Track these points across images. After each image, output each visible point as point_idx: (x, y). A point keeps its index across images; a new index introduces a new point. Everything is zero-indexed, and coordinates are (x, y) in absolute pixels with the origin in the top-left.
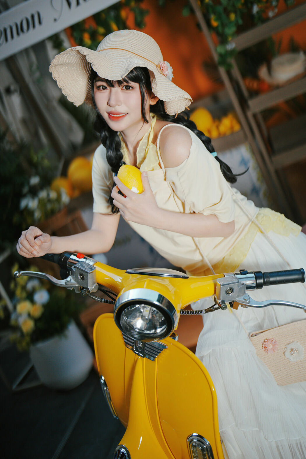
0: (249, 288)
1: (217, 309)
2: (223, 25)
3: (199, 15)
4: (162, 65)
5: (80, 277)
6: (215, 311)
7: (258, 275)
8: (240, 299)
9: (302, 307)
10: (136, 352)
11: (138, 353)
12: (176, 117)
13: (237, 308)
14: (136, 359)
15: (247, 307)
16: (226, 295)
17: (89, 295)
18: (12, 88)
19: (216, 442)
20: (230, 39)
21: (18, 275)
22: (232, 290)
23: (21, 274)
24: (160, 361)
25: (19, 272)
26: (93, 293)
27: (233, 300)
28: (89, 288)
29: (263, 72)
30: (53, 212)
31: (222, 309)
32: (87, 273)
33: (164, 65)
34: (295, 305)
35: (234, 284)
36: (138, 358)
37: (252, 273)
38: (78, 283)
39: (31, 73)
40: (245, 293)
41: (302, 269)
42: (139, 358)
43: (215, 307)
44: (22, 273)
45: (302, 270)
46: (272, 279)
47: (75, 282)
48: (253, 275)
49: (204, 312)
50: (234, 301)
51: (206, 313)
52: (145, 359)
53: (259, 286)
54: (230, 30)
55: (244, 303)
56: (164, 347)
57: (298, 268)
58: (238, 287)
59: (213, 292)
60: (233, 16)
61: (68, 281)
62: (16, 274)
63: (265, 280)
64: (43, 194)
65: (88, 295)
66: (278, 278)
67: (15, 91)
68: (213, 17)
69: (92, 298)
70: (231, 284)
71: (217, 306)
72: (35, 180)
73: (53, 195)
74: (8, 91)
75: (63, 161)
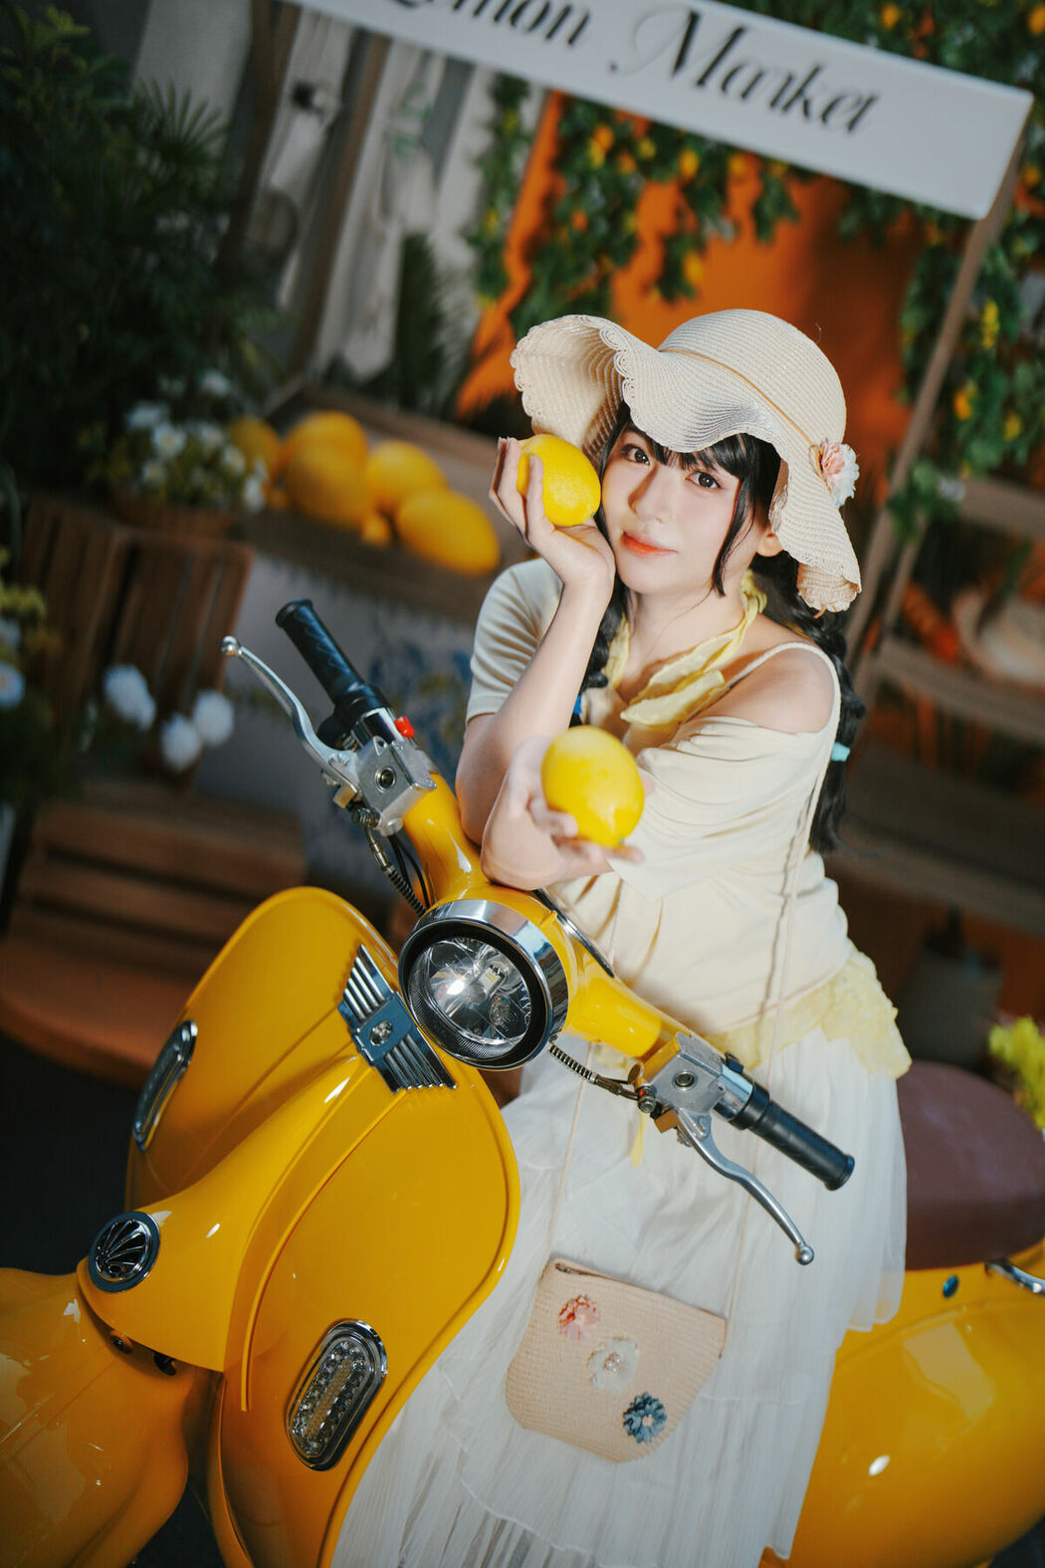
0: (721, 1109)
1: (626, 1094)
2: (978, 427)
3: (941, 354)
4: (829, 453)
5: (379, 775)
6: (620, 1096)
7: (760, 1095)
8: (685, 1114)
9: (798, 1240)
10: (357, 1038)
11: (362, 1045)
12: (816, 617)
13: (662, 1129)
14: (340, 1055)
15: (688, 1146)
16: (670, 1081)
17: (370, 833)
18: (319, 99)
19: (406, 1378)
20: (966, 472)
21: (231, 648)
22: (692, 1083)
23: (240, 652)
24: (410, 1105)
25: (239, 645)
26: (377, 835)
27: (675, 1105)
28: (382, 815)
29: (967, 609)
30: (196, 499)
31: (639, 1106)
32: (410, 781)
33: (834, 455)
34: (788, 1224)
35: (706, 1072)
36: (353, 1056)
37: (750, 1080)
38: (360, 786)
39: (402, 107)
40: (706, 1110)
41: (853, 1160)
42: (354, 1058)
43: (625, 1087)
44: (243, 653)
45: (850, 1162)
46: (778, 1128)
47: (355, 775)
48: (749, 1088)
49: (592, 1079)
50: (671, 1108)
51: (595, 1083)
52: (370, 1070)
53: (741, 1121)
54: (984, 453)
55: (692, 1131)
56: (449, 1082)
57: (845, 1150)
58: (709, 1086)
59: (641, 1052)
60: (1013, 428)
61: (340, 760)
62: (229, 643)
63: (765, 1119)
64: (210, 435)
65: (366, 829)
66: (792, 1139)
67: (320, 112)
68: (971, 388)
69: (372, 844)
70: (702, 1067)
71: (630, 1088)
72: (216, 383)
73: (234, 460)
74: (303, 97)
75: (292, 387)
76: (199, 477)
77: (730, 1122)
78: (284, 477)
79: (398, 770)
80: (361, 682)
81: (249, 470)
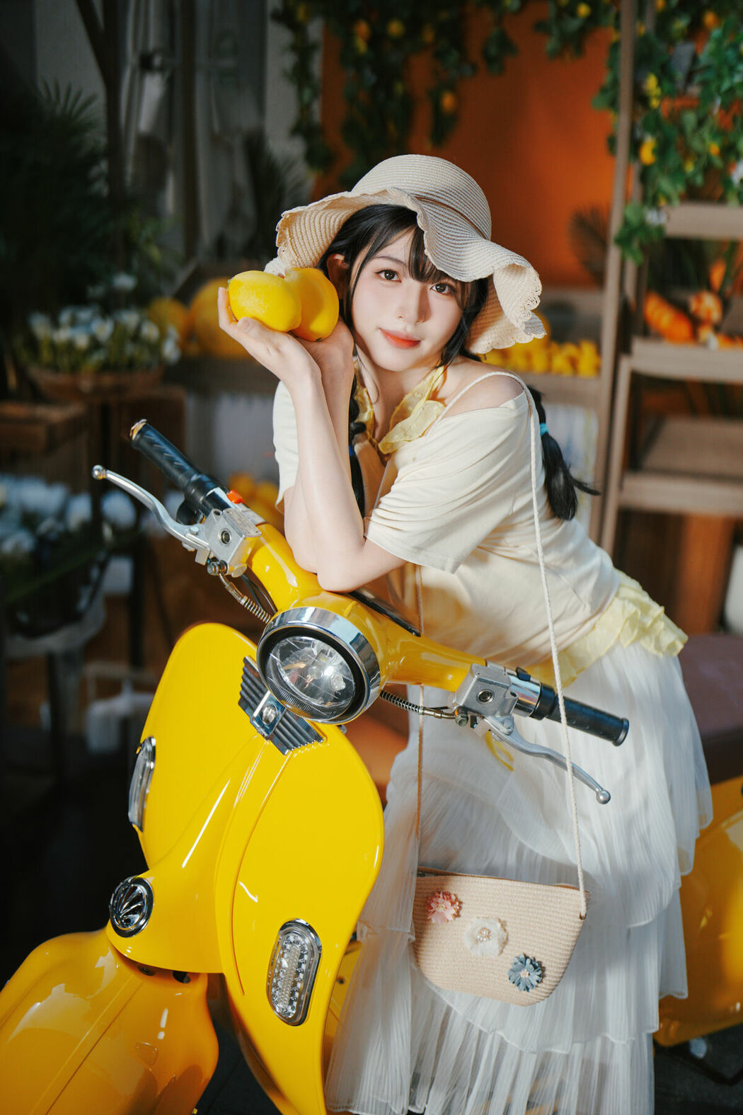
5: (222, 535)
7: (547, 693)
10: (255, 722)
11: (259, 726)
16: (475, 700)
18: (157, 61)
20: (662, 203)
22: (491, 697)
28: (228, 562)
30: (131, 364)
35: (499, 687)
37: (536, 684)
40: (509, 712)
42: (255, 737)
48: (538, 689)
49: (421, 711)
52: (266, 743)
53: (538, 713)
55: (500, 731)
56: (319, 739)
58: (505, 696)
61: (192, 532)
64: (130, 318)
67: (161, 69)
68: (650, 142)
70: (495, 684)
71: (450, 711)
72: (125, 282)
73: (150, 331)
74: (146, 64)
75: (191, 268)
76: (130, 349)
77: (531, 716)
78: (190, 335)
79: (231, 529)
80: (199, 472)
81: (163, 336)
